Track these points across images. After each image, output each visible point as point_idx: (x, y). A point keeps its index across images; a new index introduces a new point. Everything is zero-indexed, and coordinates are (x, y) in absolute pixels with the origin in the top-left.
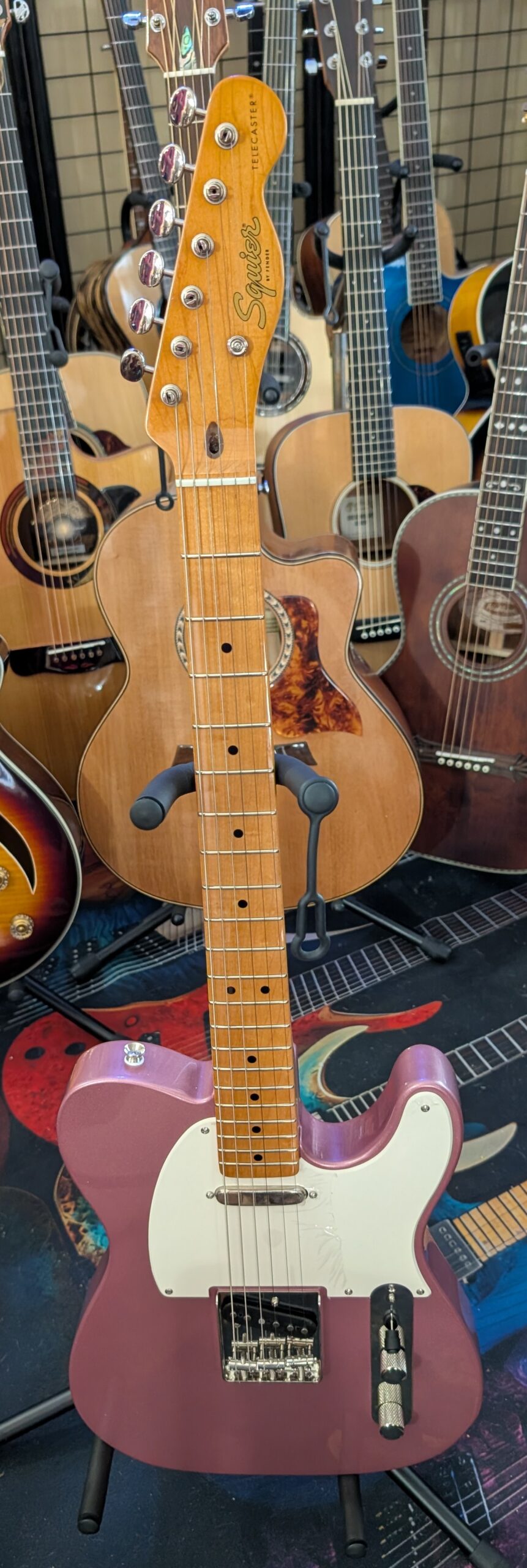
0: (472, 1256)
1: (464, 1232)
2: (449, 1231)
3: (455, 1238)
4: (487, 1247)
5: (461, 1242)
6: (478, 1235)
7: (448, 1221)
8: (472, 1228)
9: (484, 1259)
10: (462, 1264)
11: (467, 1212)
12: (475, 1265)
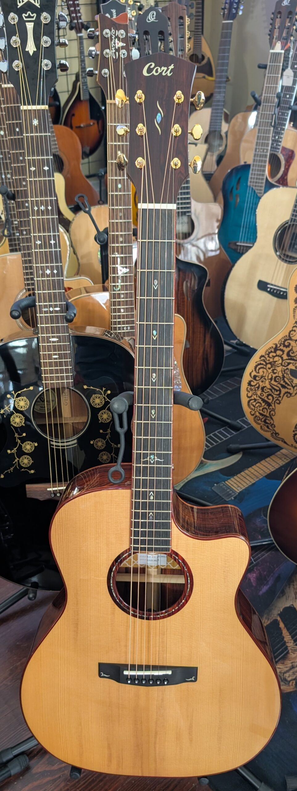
0: (234, 492)
1: (230, 485)
2: (224, 485)
3: (226, 487)
4: (239, 488)
5: (229, 488)
6: (235, 485)
7: (223, 482)
8: (232, 483)
9: (238, 492)
10: (230, 494)
11: (230, 479)
12: (235, 494)
